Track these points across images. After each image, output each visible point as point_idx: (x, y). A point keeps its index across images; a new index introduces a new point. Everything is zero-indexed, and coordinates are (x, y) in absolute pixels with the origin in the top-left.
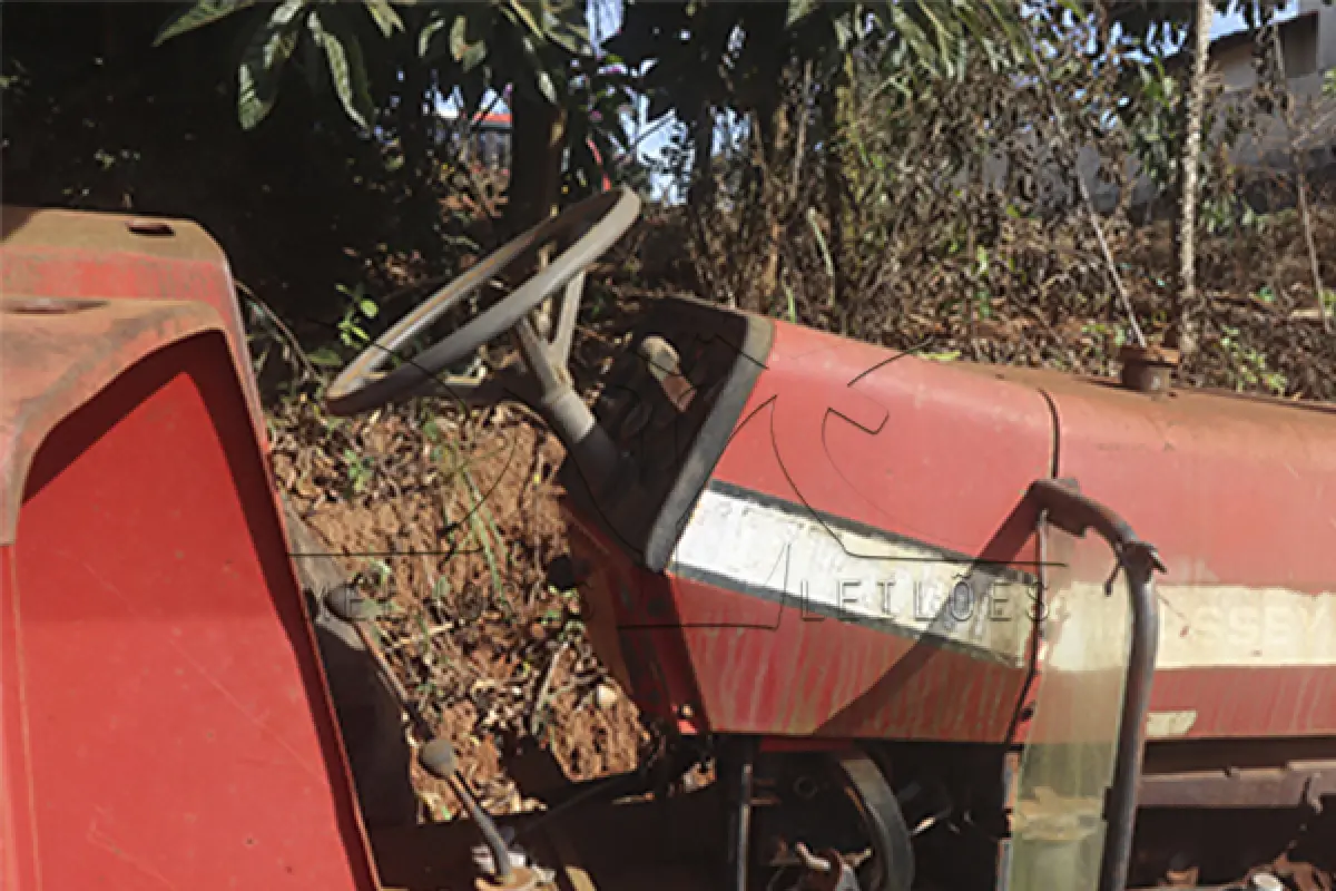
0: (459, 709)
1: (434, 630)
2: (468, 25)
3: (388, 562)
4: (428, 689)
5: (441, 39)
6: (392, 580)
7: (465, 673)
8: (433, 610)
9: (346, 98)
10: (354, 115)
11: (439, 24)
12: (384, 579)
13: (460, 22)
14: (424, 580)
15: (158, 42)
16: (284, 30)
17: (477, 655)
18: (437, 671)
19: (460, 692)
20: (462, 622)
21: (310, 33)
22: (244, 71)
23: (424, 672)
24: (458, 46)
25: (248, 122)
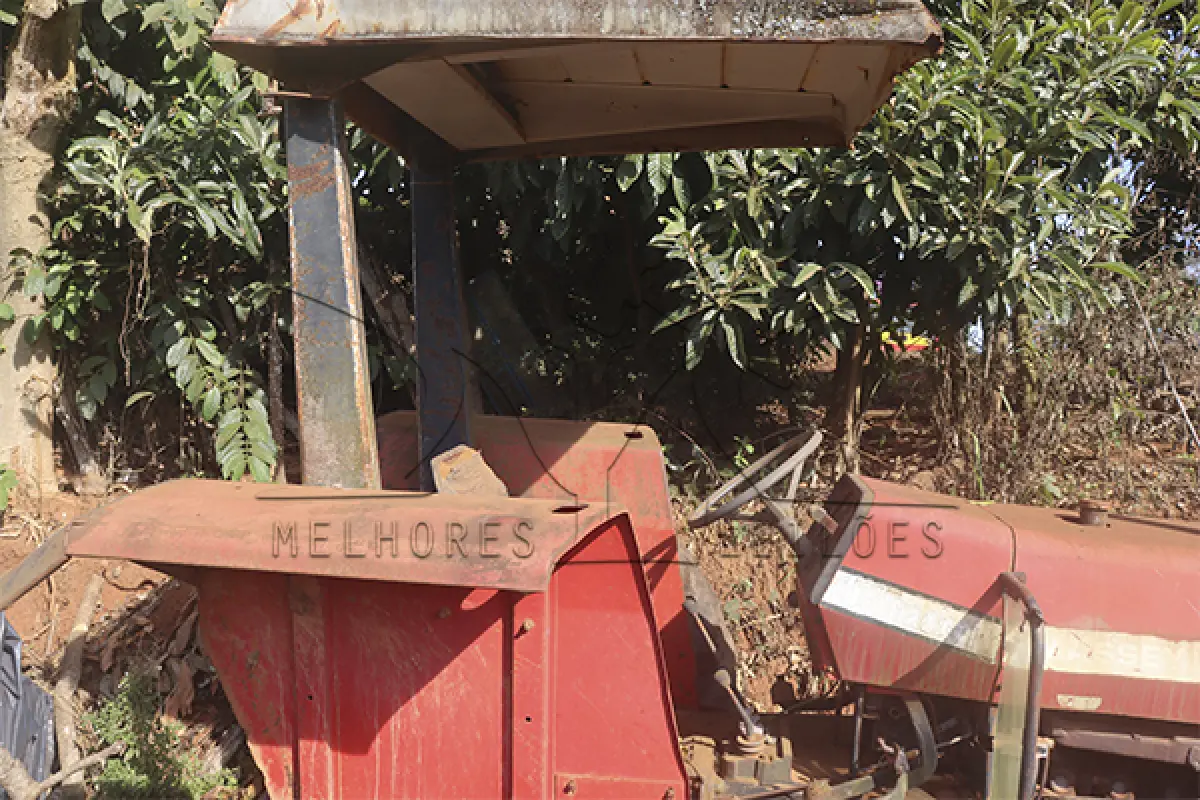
0: (779, 660)
1: (772, 617)
2: (795, 314)
3: (751, 580)
4: (763, 648)
5: (782, 320)
6: (752, 589)
7: (784, 642)
8: (772, 606)
9: (734, 354)
10: (738, 362)
11: (782, 313)
12: (748, 589)
13: (791, 313)
14: (768, 590)
15: (653, 332)
16: (709, 323)
17: (792, 632)
18: (768, 638)
19: (780, 652)
20: (786, 614)
21: (720, 323)
22: (690, 344)
23: (763, 639)
24: (789, 323)
25: (690, 367)
